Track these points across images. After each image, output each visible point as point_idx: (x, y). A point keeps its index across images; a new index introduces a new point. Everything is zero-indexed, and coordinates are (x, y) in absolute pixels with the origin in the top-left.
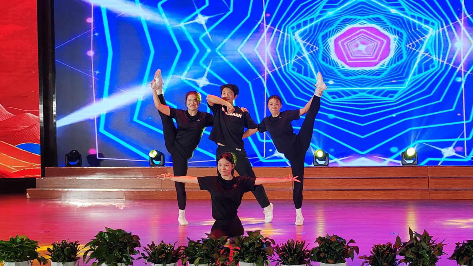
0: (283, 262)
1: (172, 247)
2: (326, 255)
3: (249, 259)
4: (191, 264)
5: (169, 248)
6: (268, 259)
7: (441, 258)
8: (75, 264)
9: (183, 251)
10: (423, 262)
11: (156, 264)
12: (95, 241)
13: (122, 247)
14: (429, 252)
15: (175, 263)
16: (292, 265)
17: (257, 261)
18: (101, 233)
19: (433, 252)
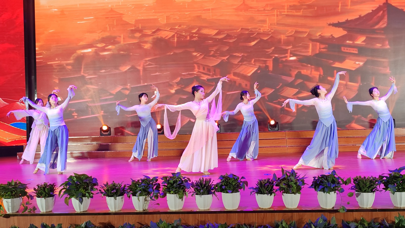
0: (196, 193)
1: (120, 185)
2: (226, 188)
3: (174, 192)
4: (134, 197)
5: (118, 186)
6: (186, 192)
7: (303, 187)
8: (53, 199)
9: (128, 188)
10: (292, 190)
11: (109, 197)
12: (67, 182)
13: (85, 186)
14: (296, 183)
15: (122, 196)
16: (203, 195)
17: (178, 193)
18: (71, 177)
19: (299, 183)
